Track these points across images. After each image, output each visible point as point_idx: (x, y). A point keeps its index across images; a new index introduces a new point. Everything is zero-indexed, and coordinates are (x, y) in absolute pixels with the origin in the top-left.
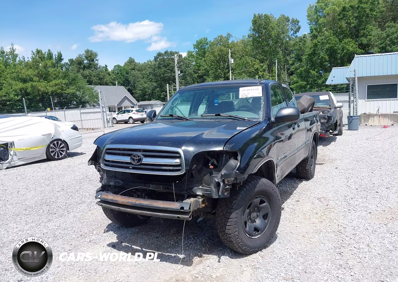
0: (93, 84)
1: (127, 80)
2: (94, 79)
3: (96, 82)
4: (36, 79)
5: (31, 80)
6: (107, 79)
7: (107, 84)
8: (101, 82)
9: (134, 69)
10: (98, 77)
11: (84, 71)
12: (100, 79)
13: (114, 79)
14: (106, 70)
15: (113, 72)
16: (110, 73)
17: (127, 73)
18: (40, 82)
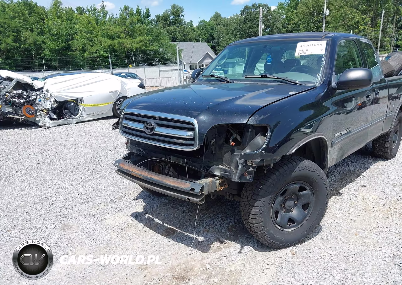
0: (177, 41)
1: (212, 36)
2: (179, 36)
3: (180, 38)
4: (122, 35)
5: (119, 37)
6: (192, 35)
7: (191, 41)
8: (185, 38)
9: (220, 25)
10: (182, 33)
11: (169, 27)
12: (185, 35)
13: (198, 35)
14: (191, 26)
15: (198, 27)
16: (195, 29)
17: (212, 29)
18: (126, 39)
